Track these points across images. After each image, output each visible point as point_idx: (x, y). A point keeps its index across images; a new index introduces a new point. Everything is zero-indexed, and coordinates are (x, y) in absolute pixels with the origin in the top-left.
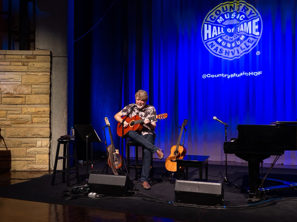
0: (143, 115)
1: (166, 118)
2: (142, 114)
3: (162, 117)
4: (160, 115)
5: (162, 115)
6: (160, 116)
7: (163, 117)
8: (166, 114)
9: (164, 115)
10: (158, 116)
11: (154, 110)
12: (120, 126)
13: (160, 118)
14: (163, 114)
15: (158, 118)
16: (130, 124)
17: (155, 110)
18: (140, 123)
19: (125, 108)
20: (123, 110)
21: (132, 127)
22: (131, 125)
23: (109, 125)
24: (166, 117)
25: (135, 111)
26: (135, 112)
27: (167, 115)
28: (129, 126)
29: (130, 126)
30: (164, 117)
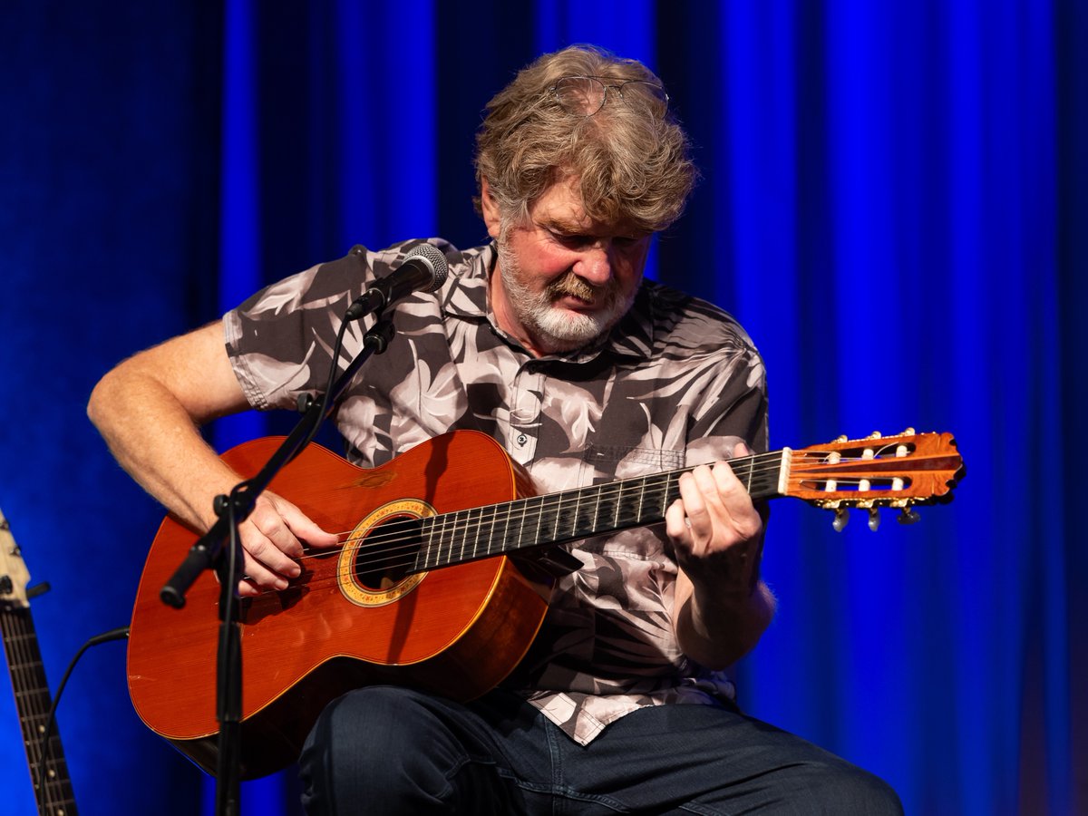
0: (579, 431)
1: (934, 499)
2: (557, 407)
3: (864, 486)
4: (846, 453)
5: (868, 455)
6: (834, 459)
7: (881, 485)
8: (939, 445)
9: (902, 452)
10: (815, 464)
11: (742, 370)
12: (186, 578)
13: (831, 486)
14: (892, 440)
15: (808, 494)
16: (345, 563)
17: (756, 377)
18: (511, 553)
19: (286, 294)
20: (246, 325)
21: (369, 610)
22: (368, 577)
23: (18, 593)
24: (934, 483)
25: (455, 349)
26: (446, 377)
27: (948, 463)
28: (336, 587)
29: (354, 593)
30: (898, 485)
